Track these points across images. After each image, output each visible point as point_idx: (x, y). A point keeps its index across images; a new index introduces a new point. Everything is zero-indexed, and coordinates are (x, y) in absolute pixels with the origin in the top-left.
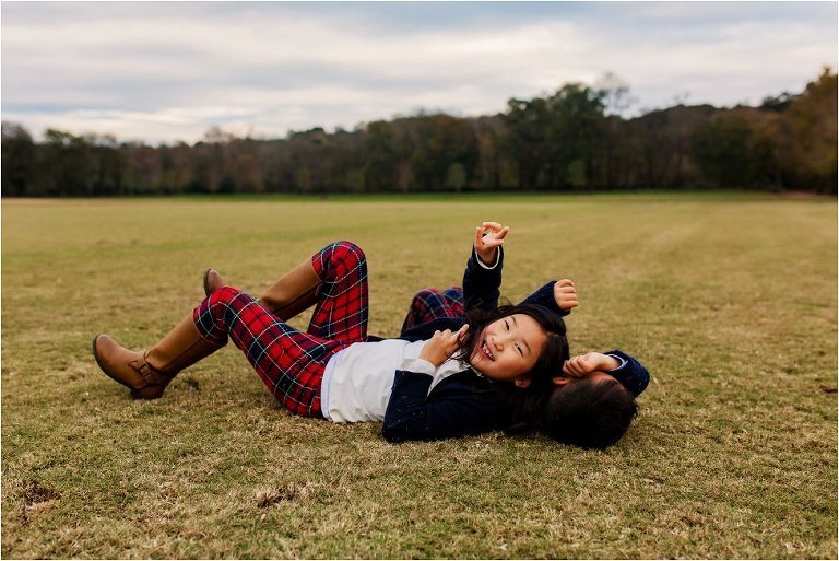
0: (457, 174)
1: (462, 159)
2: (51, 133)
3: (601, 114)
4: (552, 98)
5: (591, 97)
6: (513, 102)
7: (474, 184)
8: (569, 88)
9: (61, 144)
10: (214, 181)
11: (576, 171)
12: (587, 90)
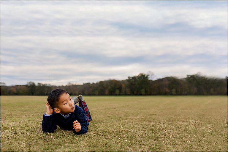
0: (117, 92)
1: (118, 89)
2: (39, 84)
3: (148, 79)
4: (137, 76)
5: (146, 76)
6: (129, 77)
7: (121, 94)
8: (141, 74)
9: (41, 86)
11: (143, 91)
12: (145, 75)
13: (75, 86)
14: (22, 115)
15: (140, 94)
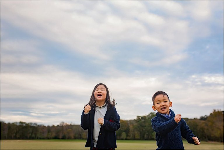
0: (124, 135)
1: (125, 131)
2: (21, 122)
4: (148, 116)
6: (138, 117)
7: (128, 138)
9: (23, 125)
11: (154, 135)
13: (70, 126)
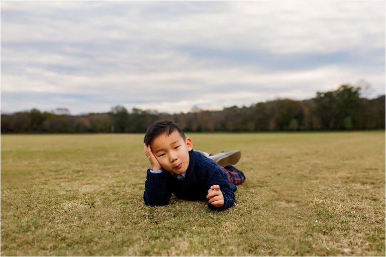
0: (294, 123)
1: (296, 117)
2: (135, 110)
3: (358, 98)
4: (336, 91)
5: (353, 90)
6: (319, 93)
7: (302, 128)
8: (343, 86)
9: (138, 114)
10: (194, 127)
11: (348, 121)
12: (352, 88)
13: (208, 113)
14: (104, 171)
15: (342, 128)
